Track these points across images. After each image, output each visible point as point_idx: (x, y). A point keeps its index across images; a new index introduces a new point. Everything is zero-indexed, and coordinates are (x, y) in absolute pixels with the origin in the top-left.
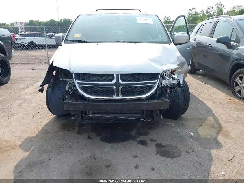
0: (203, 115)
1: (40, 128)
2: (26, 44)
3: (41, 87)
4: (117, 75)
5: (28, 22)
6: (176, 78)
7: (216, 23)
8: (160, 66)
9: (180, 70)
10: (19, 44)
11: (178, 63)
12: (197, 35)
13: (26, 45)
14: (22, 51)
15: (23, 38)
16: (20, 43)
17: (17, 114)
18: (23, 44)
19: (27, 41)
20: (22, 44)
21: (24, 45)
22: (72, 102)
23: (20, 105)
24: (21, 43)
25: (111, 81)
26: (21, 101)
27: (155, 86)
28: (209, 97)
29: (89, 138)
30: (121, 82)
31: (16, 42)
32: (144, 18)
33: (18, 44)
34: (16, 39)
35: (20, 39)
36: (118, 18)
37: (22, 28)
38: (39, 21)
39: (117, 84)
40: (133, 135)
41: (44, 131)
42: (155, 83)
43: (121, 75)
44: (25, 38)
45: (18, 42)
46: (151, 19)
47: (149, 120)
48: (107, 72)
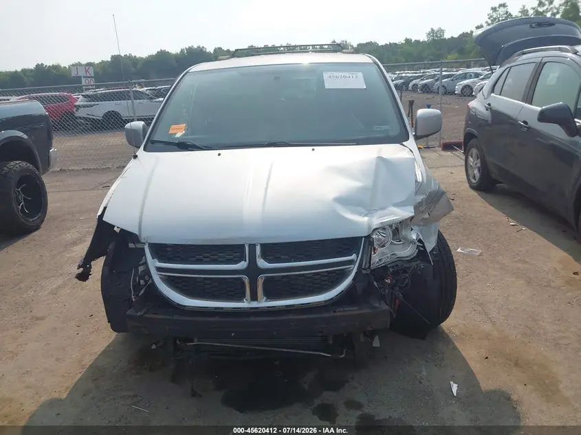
0: (494, 323)
1: (89, 361)
2: (98, 118)
3: (81, 269)
4: (252, 247)
5: (109, 60)
6: (415, 238)
7: (540, 67)
8: (366, 215)
9: (427, 216)
10: (84, 118)
11: (420, 198)
12: (492, 94)
13: (99, 121)
14: (91, 136)
15: (93, 103)
16: (85, 116)
17: (42, 319)
18: (92, 117)
19: (100, 110)
20: (90, 119)
21: (94, 119)
22: (146, 315)
23: (54, 293)
24: (88, 116)
25: (236, 262)
26: (60, 281)
27: (350, 272)
28: (520, 265)
29: (194, 394)
30: (262, 263)
31: (78, 114)
32: (343, 74)
33: (80, 118)
34: (75, 106)
35: (84, 106)
36: (277, 78)
37: (89, 79)
38: (133, 55)
39: (253, 270)
40: (307, 388)
41: (96, 373)
42: (351, 262)
43: (263, 246)
44: (97, 103)
45: (81, 113)
46: (360, 75)
47: (342, 354)
48: (226, 239)
